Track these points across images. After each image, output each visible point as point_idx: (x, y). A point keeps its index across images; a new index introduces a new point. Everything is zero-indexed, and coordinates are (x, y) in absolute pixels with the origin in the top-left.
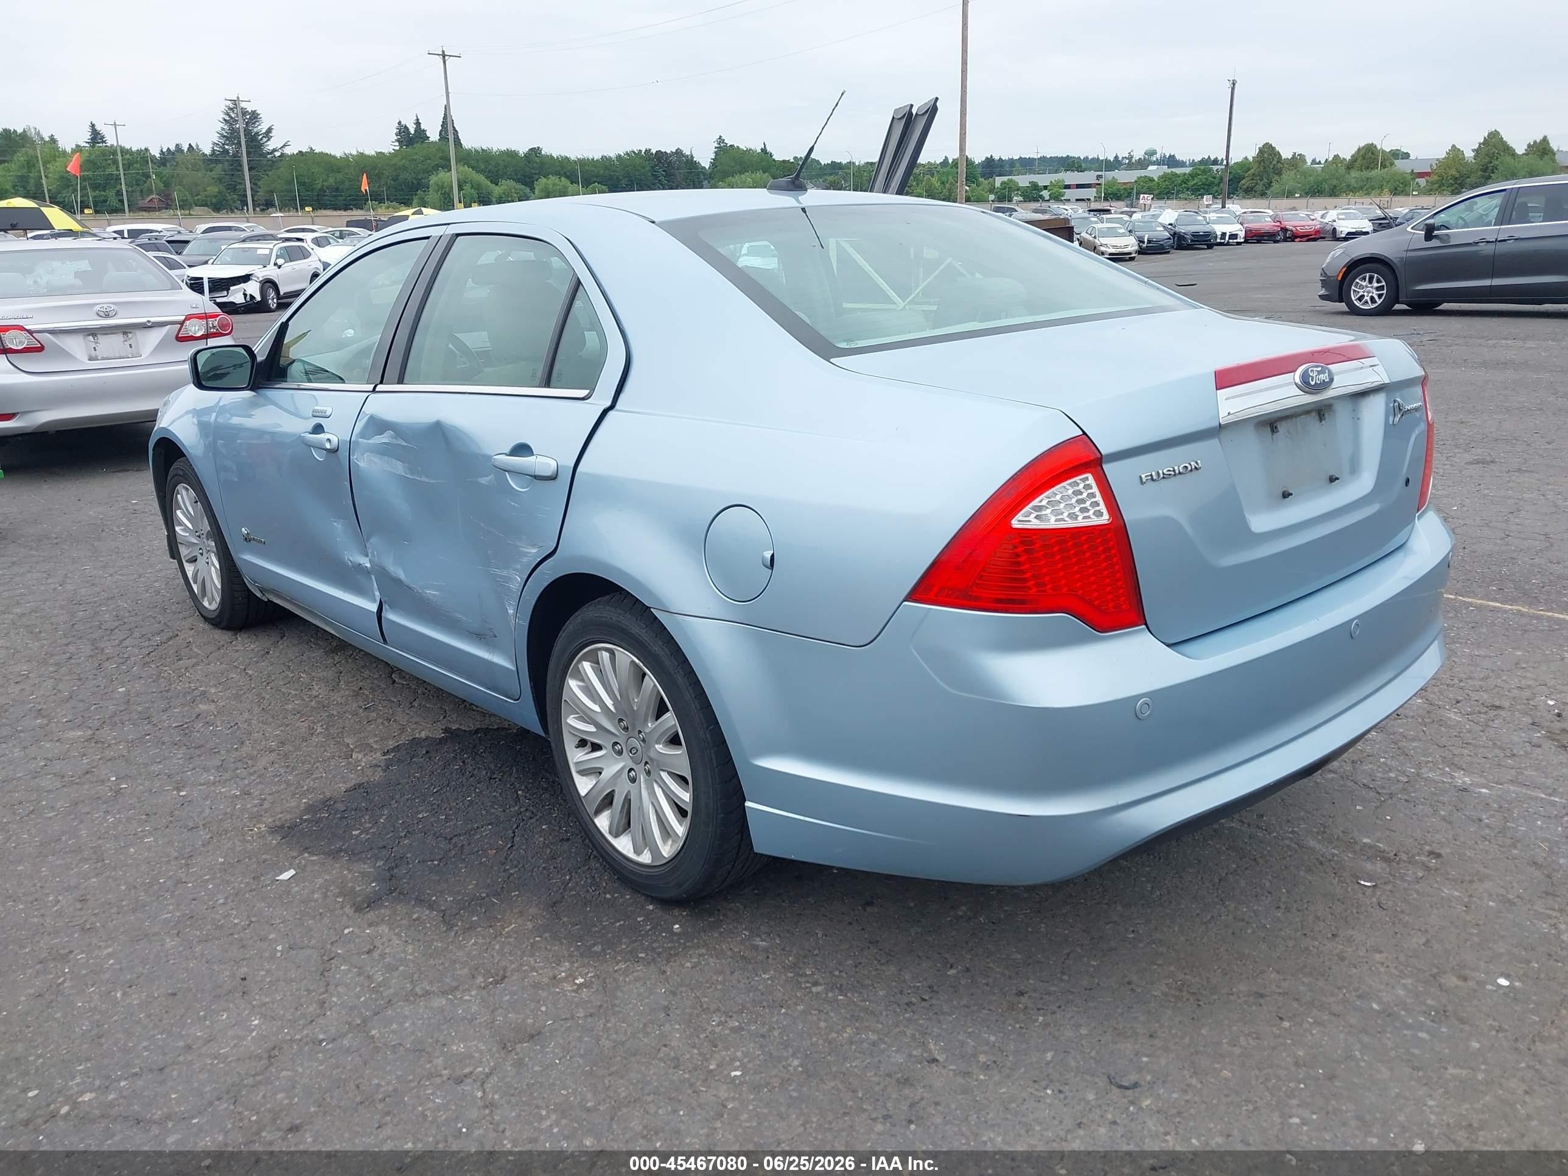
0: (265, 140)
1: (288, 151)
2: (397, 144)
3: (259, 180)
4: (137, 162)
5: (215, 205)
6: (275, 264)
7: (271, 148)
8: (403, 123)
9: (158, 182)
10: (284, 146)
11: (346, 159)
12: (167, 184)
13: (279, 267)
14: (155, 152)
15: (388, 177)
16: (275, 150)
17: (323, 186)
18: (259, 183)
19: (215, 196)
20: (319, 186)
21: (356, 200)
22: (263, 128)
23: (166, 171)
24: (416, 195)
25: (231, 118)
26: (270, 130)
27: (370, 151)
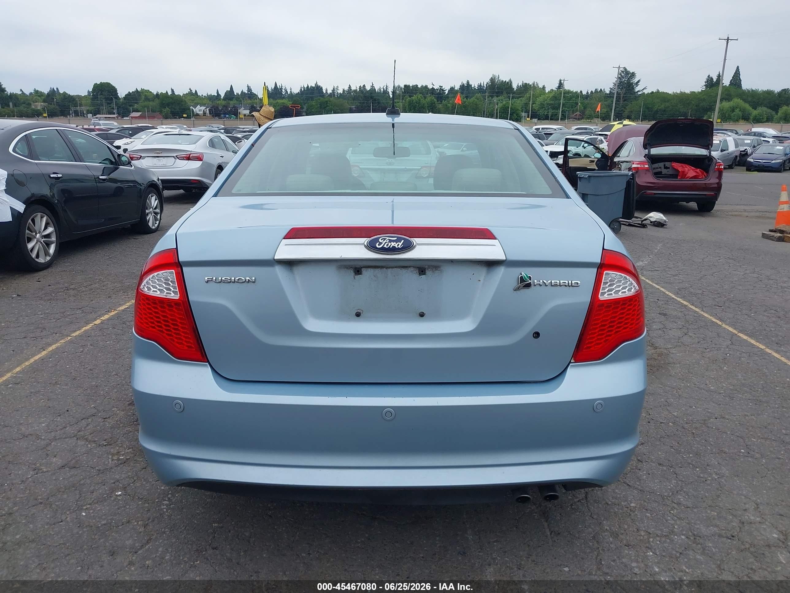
0: (635, 86)
1: (646, 92)
2: (704, 87)
3: (627, 106)
4: (574, 97)
5: (603, 118)
6: (583, 146)
7: (636, 90)
8: (711, 76)
9: (581, 106)
10: (644, 89)
11: (675, 96)
12: (585, 108)
13: (585, 148)
14: (584, 93)
15: (693, 105)
16: (638, 91)
17: (658, 109)
18: (627, 107)
19: (604, 114)
20: (656, 109)
21: (673, 116)
22: (636, 80)
23: (586, 102)
24: (707, 114)
25: (622, 76)
26: (639, 81)
27: (688, 91)
